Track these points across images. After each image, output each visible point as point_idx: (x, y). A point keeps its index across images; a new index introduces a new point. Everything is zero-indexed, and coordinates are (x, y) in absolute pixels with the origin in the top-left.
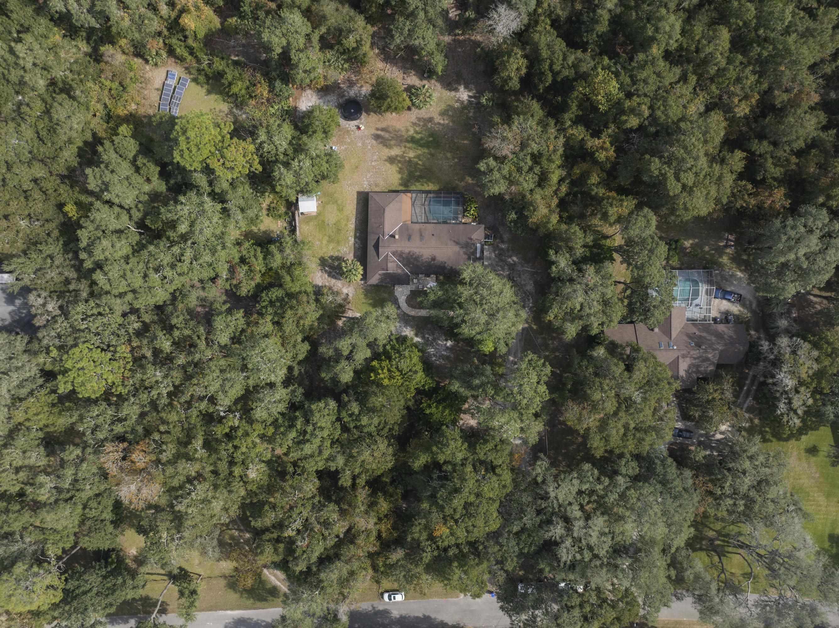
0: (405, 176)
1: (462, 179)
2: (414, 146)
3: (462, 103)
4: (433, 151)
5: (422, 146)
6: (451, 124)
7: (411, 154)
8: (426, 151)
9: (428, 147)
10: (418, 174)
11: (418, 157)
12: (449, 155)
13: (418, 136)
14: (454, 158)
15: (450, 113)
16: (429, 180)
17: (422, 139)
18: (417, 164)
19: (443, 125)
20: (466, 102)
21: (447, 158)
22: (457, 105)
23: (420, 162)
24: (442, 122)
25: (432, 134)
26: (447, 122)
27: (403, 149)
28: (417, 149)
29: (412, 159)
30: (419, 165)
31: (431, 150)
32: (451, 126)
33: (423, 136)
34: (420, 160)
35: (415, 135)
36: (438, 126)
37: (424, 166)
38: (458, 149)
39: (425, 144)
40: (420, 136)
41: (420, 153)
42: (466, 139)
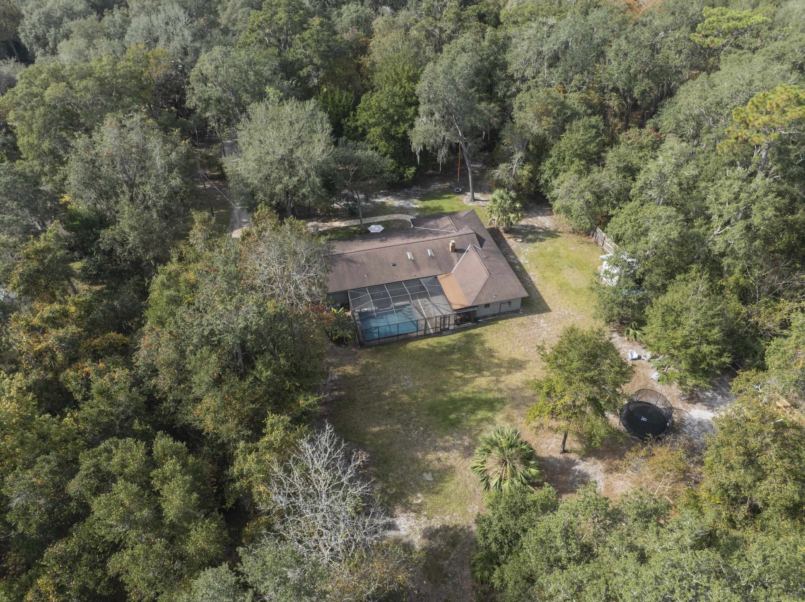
0: (478, 348)
1: (366, 368)
2: (484, 396)
3: (407, 507)
4: (440, 397)
5: (466, 400)
6: (419, 455)
7: (481, 382)
8: (455, 395)
9: (453, 401)
10: (455, 356)
11: (466, 382)
12: (405, 398)
13: (481, 414)
14: (393, 395)
15: (428, 477)
16: (430, 352)
18: (463, 371)
19: (436, 449)
20: (398, 510)
21: (407, 392)
22: (419, 499)
23: (459, 374)
24: (441, 454)
25: (454, 424)
26: (430, 457)
28: (473, 392)
29: (477, 375)
30: (458, 370)
31: (445, 399)
32: (417, 451)
33: (473, 417)
34: (460, 377)
35: (490, 414)
36: (447, 444)
37: (447, 371)
38: (389, 414)
39: (463, 405)
40: (479, 417)
41: (466, 389)
42: (375, 435)
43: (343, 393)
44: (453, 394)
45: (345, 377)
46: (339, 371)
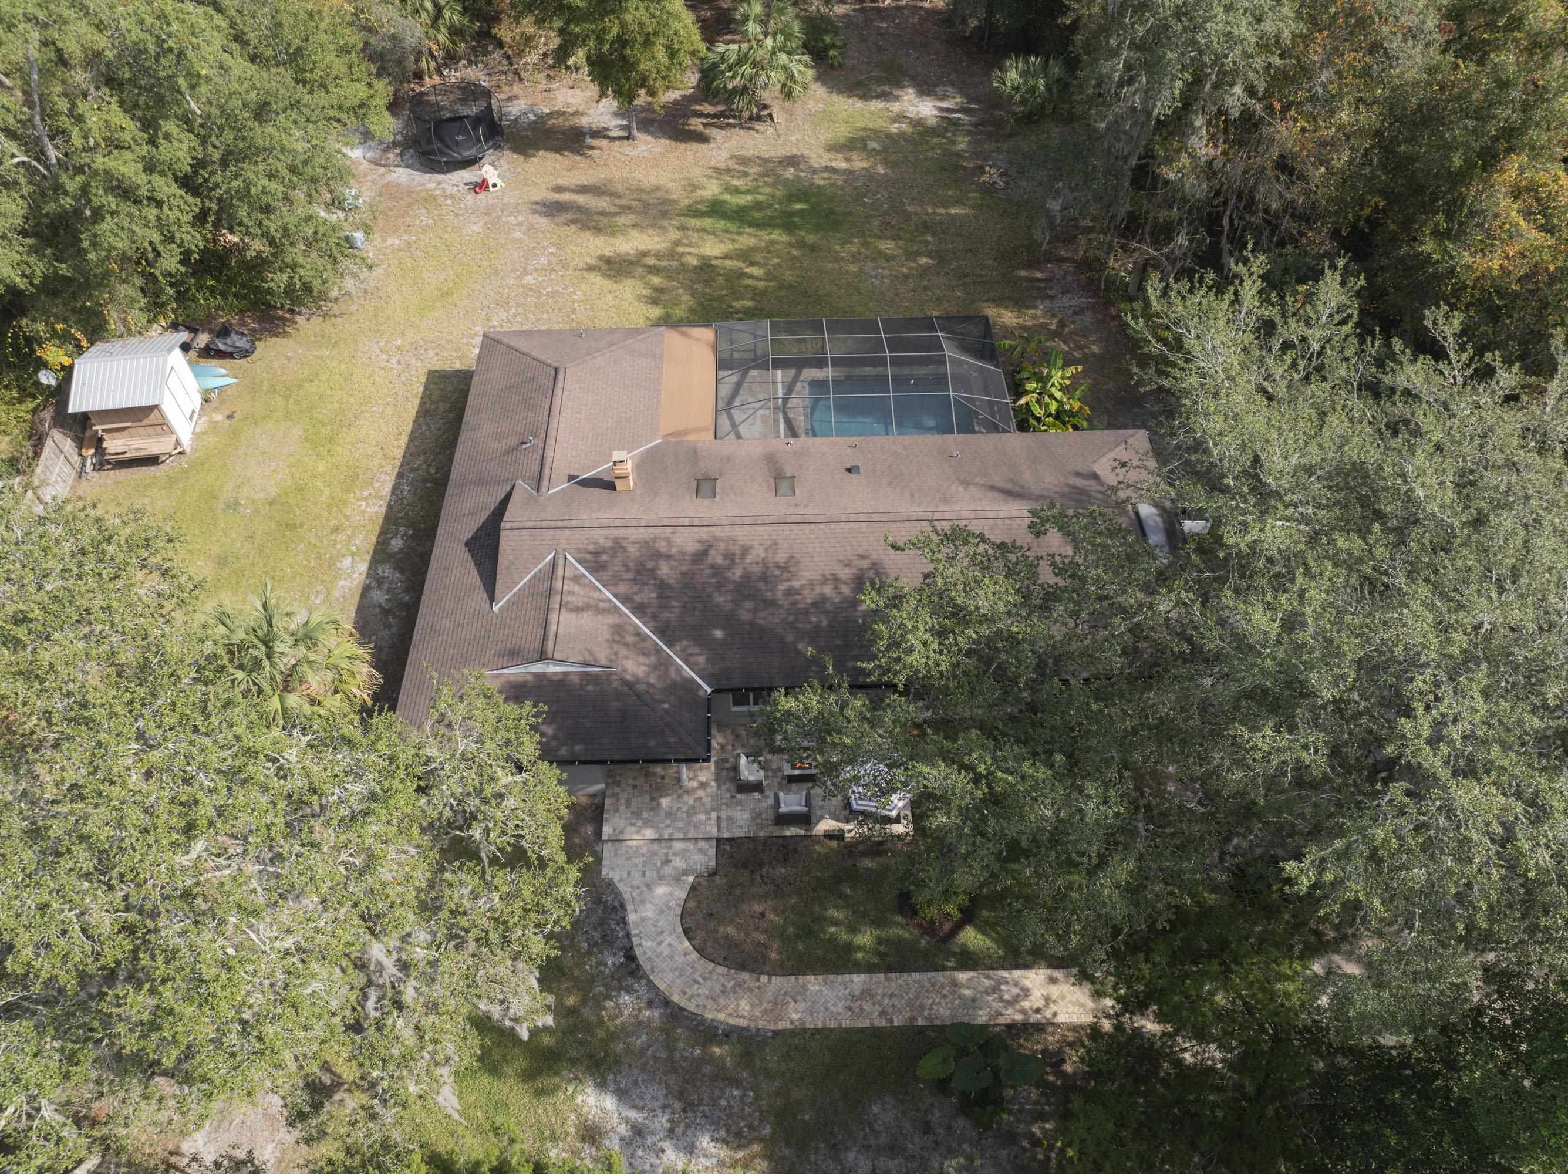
3: (917, 122)
5: (759, 225)
6: (881, 170)
7: (712, 248)
9: (789, 227)
11: (746, 255)
12: (887, 246)
13: (741, 201)
14: (912, 255)
15: (873, 145)
18: (742, 275)
19: (849, 172)
21: (880, 257)
22: (897, 128)
24: (842, 165)
25: (801, 195)
26: (862, 165)
27: (674, 235)
28: (740, 234)
30: (752, 277)
31: (803, 233)
32: (886, 174)
33: (760, 198)
34: (752, 264)
35: (727, 197)
38: (927, 227)
39: (772, 218)
40: (749, 198)
41: (752, 242)
42: (958, 202)
43: (1023, 273)
44: (785, 238)
45: (1020, 303)
46: (1034, 317)
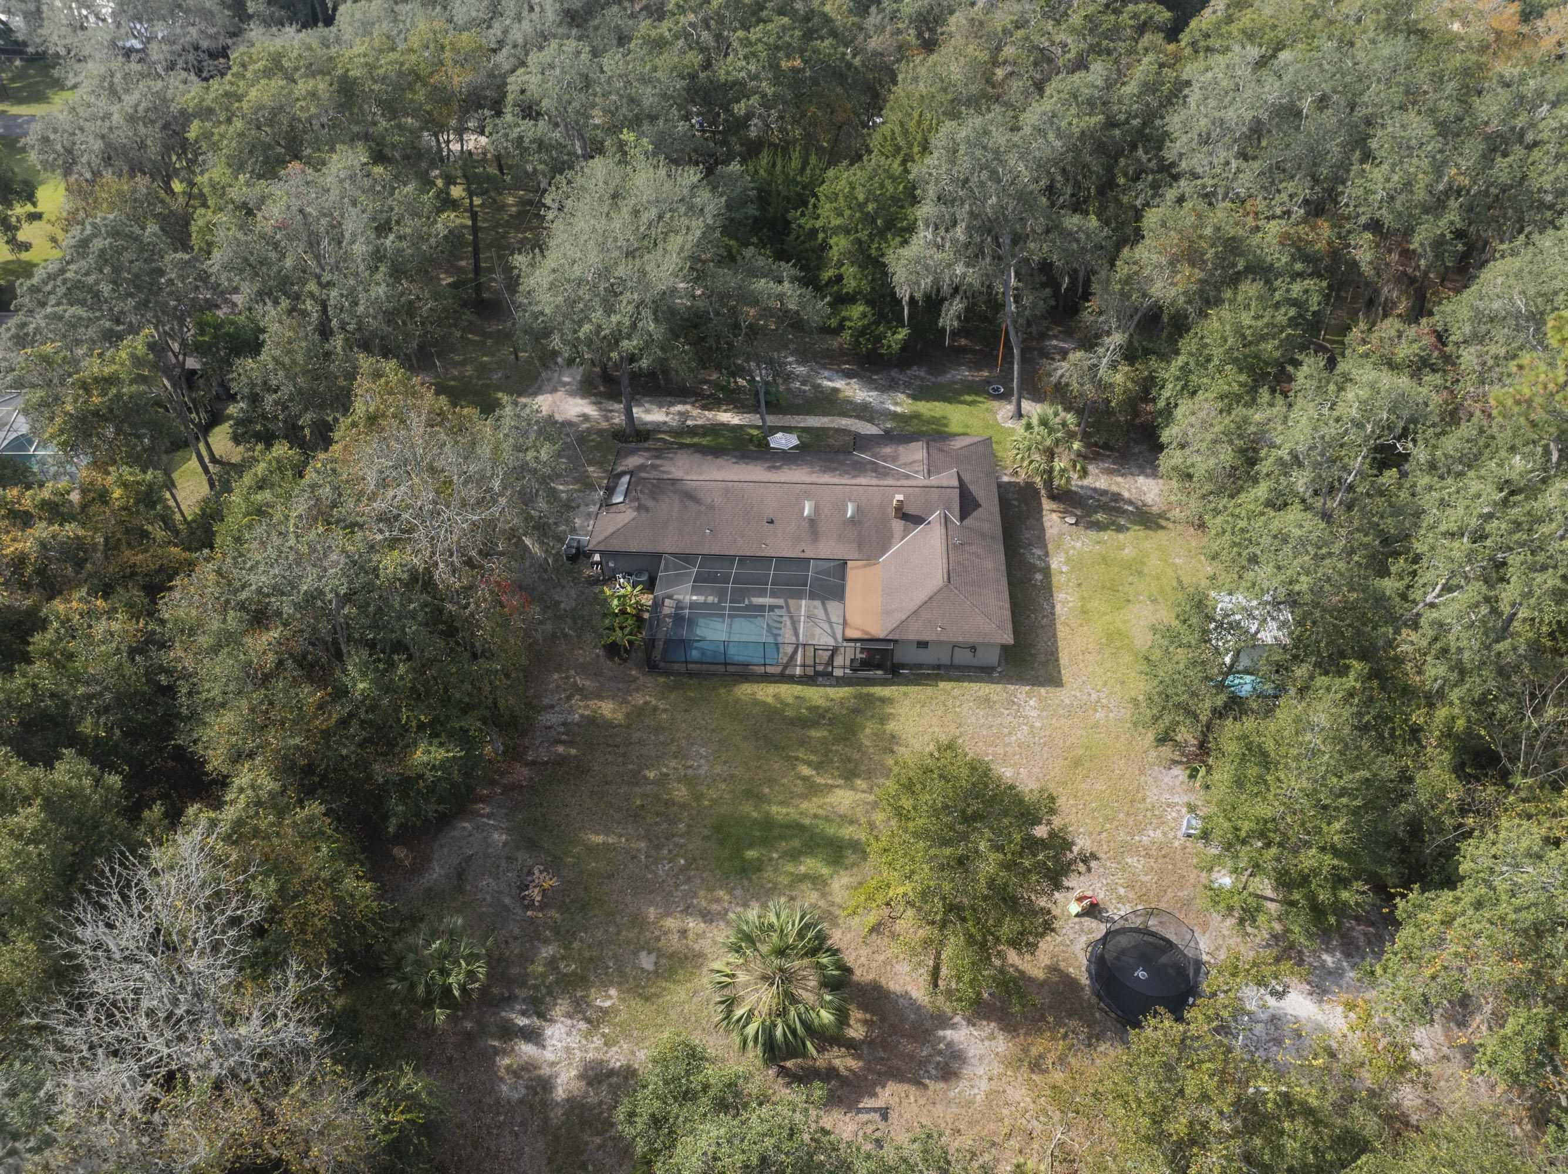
0: (870, 728)
1: (638, 714)
2: (831, 831)
3: (580, 1009)
4: (748, 808)
6: (652, 912)
7: (842, 799)
8: (779, 811)
9: (768, 823)
10: (816, 734)
11: (812, 789)
16: (772, 714)
17: (794, 856)
18: (818, 767)
19: (687, 910)
20: (560, 1009)
21: (690, 782)
22: (607, 998)
23: (806, 771)
24: (693, 924)
26: (670, 923)
28: (816, 816)
29: (841, 782)
30: (809, 764)
31: (755, 814)
32: (651, 903)
33: (790, 868)
34: (805, 779)
35: (825, 871)
36: (715, 907)
37: (788, 758)
38: (635, 816)
39: (782, 837)
40: (803, 869)
41: (805, 805)
42: (592, 850)
43: (573, 752)
44: (774, 809)
45: (592, 722)
46: (587, 707)
